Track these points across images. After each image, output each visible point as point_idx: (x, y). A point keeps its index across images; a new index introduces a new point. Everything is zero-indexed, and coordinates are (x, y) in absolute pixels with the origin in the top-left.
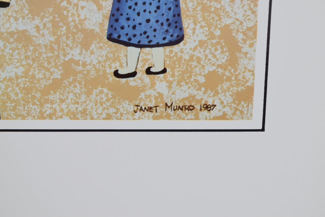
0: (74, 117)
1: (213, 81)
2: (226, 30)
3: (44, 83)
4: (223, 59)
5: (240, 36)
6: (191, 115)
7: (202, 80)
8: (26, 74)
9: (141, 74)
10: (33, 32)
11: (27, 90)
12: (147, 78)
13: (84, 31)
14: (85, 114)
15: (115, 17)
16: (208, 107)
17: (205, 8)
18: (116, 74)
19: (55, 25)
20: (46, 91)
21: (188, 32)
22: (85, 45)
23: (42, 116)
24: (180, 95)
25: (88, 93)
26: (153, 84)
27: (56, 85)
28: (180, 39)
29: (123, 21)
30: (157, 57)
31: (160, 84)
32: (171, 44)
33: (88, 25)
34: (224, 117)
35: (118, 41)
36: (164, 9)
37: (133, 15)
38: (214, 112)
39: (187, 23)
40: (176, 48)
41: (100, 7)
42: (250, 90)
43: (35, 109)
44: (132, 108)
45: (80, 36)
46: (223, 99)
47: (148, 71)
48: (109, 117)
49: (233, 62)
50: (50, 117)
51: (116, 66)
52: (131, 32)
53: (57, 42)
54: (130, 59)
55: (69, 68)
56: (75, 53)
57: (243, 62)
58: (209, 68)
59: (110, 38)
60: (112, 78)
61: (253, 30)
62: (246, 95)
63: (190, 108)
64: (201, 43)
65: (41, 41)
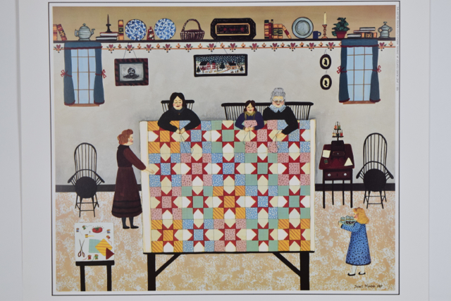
0: (334, 289)
1: (381, 277)
2: (385, 260)
3: (324, 278)
4: (384, 269)
5: (390, 262)
6: (374, 289)
7: (377, 277)
8: (319, 274)
9: (357, 275)
10: (322, 261)
11: (319, 280)
12: (359, 276)
13: (338, 260)
14: (338, 288)
15: (348, 255)
16: (380, 286)
17: (378, 253)
18: (349, 275)
19: (329, 258)
20: (325, 280)
21: (372, 260)
22: (339, 265)
23: (323, 289)
24: (370, 282)
25: (339, 281)
26: (361, 278)
27: (329, 278)
28: (370, 263)
29: (351, 257)
30: (362, 269)
31: (364, 278)
32: (367, 264)
33: (339, 258)
34: (385, 290)
35: (349, 263)
36: (364, 253)
37: (354, 255)
38: (382, 288)
39: (372, 257)
40: (368, 266)
41: (343, 252)
42: (394, 280)
43: (321, 287)
44: (354, 286)
45: (337, 262)
46: (385, 283)
47: (359, 274)
48: (346, 290)
49: (388, 270)
50: (326, 289)
51: (348, 272)
52: (354, 260)
53: (329, 264)
54: (353, 269)
55: (333, 273)
56: (335, 268)
57: (391, 270)
58: (380, 273)
59: (347, 262)
60: (347, 276)
61: (394, 260)
62: (393, 282)
63: (374, 286)
64: (377, 264)
65: (324, 264)
